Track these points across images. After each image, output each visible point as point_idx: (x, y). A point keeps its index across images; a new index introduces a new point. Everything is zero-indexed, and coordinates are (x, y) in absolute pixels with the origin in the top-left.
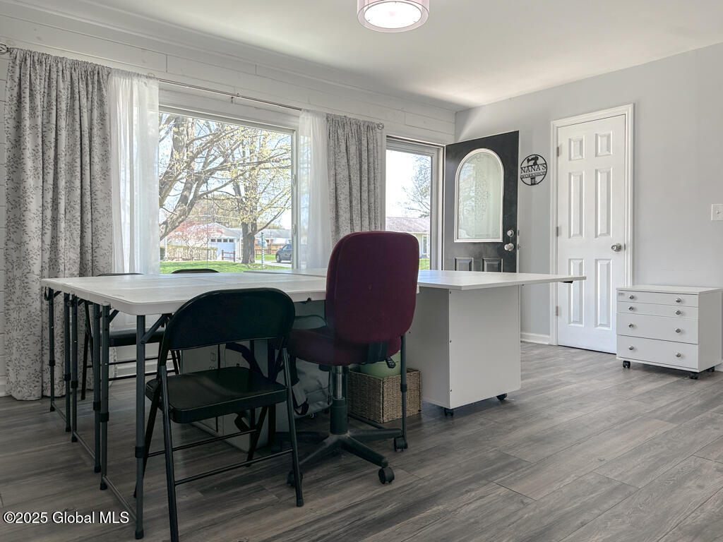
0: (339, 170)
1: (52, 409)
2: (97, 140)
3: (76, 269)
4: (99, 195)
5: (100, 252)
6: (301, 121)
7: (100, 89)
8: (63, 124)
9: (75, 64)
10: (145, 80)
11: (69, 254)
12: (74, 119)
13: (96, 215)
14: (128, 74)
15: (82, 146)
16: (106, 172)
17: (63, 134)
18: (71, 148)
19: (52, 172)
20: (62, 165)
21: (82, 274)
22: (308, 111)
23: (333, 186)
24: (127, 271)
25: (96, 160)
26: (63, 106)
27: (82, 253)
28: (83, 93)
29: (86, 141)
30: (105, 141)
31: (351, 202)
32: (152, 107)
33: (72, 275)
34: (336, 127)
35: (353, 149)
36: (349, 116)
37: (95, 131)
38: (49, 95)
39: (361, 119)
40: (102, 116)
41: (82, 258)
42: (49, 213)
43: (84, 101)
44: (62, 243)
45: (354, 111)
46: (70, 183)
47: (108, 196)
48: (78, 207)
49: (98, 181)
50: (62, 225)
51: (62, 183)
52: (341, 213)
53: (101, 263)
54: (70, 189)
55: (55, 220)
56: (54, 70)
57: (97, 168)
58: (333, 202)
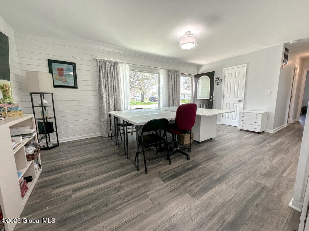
0: (170, 83)
1: (112, 139)
2: (116, 79)
4: (118, 92)
5: (118, 105)
6: (161, 71)
7: (116, 67)
8: (109, 76)
9: (111, 61)
10: (125, 64)
11: (112, 106)
12: (111, 75)
13: (117, 97)
14: (122, 63)
15: (113, 82)
16: (118, 87)
17: (109, 78)
18: (111, 81)
19: (107, 87)
20: (109, 86)
21: (115, 110)
22: (162, 68)
23: (168, 87)
24: (124, 109)
25: (116, 84)
26: (109, 72)
27: (115, 105)
28: (113, 68)
29: (114, 80)
30: (118, 79)
31: (172, 90)
32: (128, 70)
33: (113, 111)
34: (169, 71)
35: (173, 77)
36: (172, 69)
37: (116, 77)
38: (106, 69)
39: (175, 69)
40: (117, 73)
41: (115, 106)
42: (107, 97)
43: (113, 70)
44: (110, 103)
45: (173, 68)
46: (111, 89)
47: (119, 92)
48: (113, 95)
49: (117, 89)
50: (110, 99)
51: (110, 90)
52: (170, 93)
53: (119, 107)
54: (111, 91)
55: (109, 98)
56: (106, 63)
57: (117, 86)
58: (168, 90)
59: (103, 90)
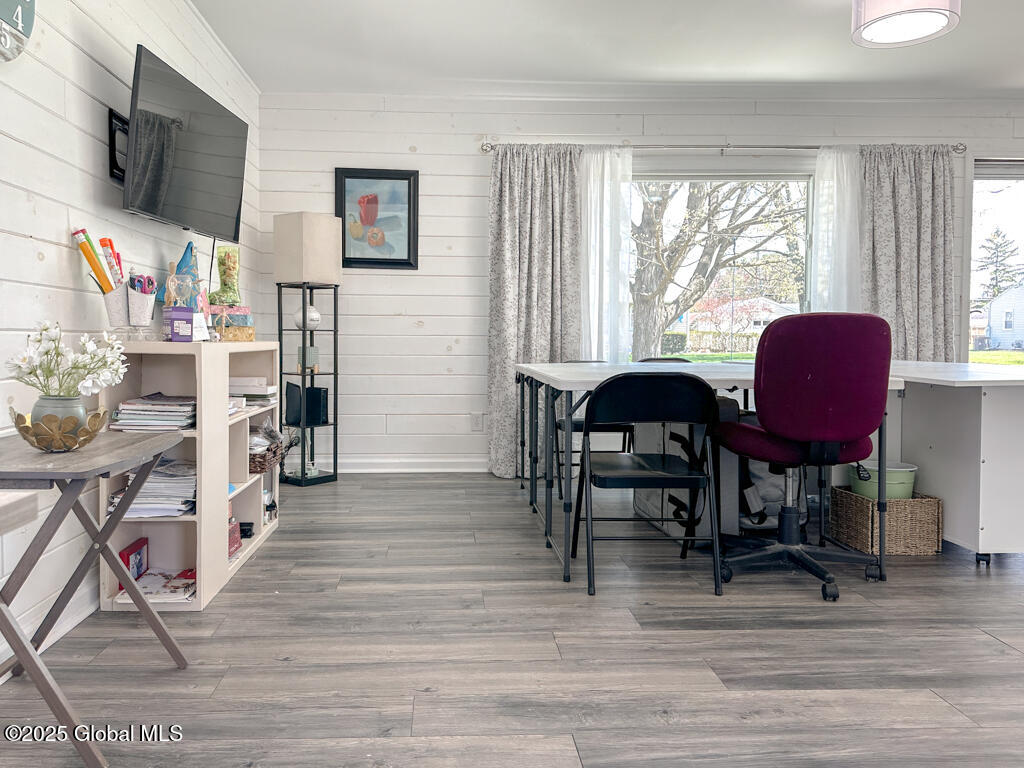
0: (879, 222)
2: (567, 224)
3: (546, 355)
4: (569, 280)
5: (568, 339)
6: (819, 162)
7: (572, 170)
8: (537, 212)
9: (549, 147)
10: (617, 150)
11: (541, 342)
12: (547, 207)
13: (565, 302)
14: (601, 148)
15: (553, 234)
16: (575, 256)
17: (537, 222)
18: (543, 235)
19: (527, 261)
20: (535, 254)
21: (552, 360)
22: (830, 147)
23: (868, 244)
24: (594, 358)
25: (566, 244)
26: (537, 194)
27: (552, 340)
28: (556, 177)
29: (557, 227)
30: (575, 225)
31: (898, 266)
32: (624, 178)
35: (904, 189)
36: (899, 142)
37: (566, 215)
38: (526, 185)
39: (922, 143)
40: (573, 197)
41: (552, 346)
42: (524, 301)
43: (556, 185)
44: (534, 330)
46: (542, 269)
47: (577, 281)
48: (549, 294)
49: (567, 266)
50: (535, 312)
51: (535, 271)
52: (881, 281)
53: (569, 351)
54: (542, 277)
57: (567, 253)
59: (510, 273)
